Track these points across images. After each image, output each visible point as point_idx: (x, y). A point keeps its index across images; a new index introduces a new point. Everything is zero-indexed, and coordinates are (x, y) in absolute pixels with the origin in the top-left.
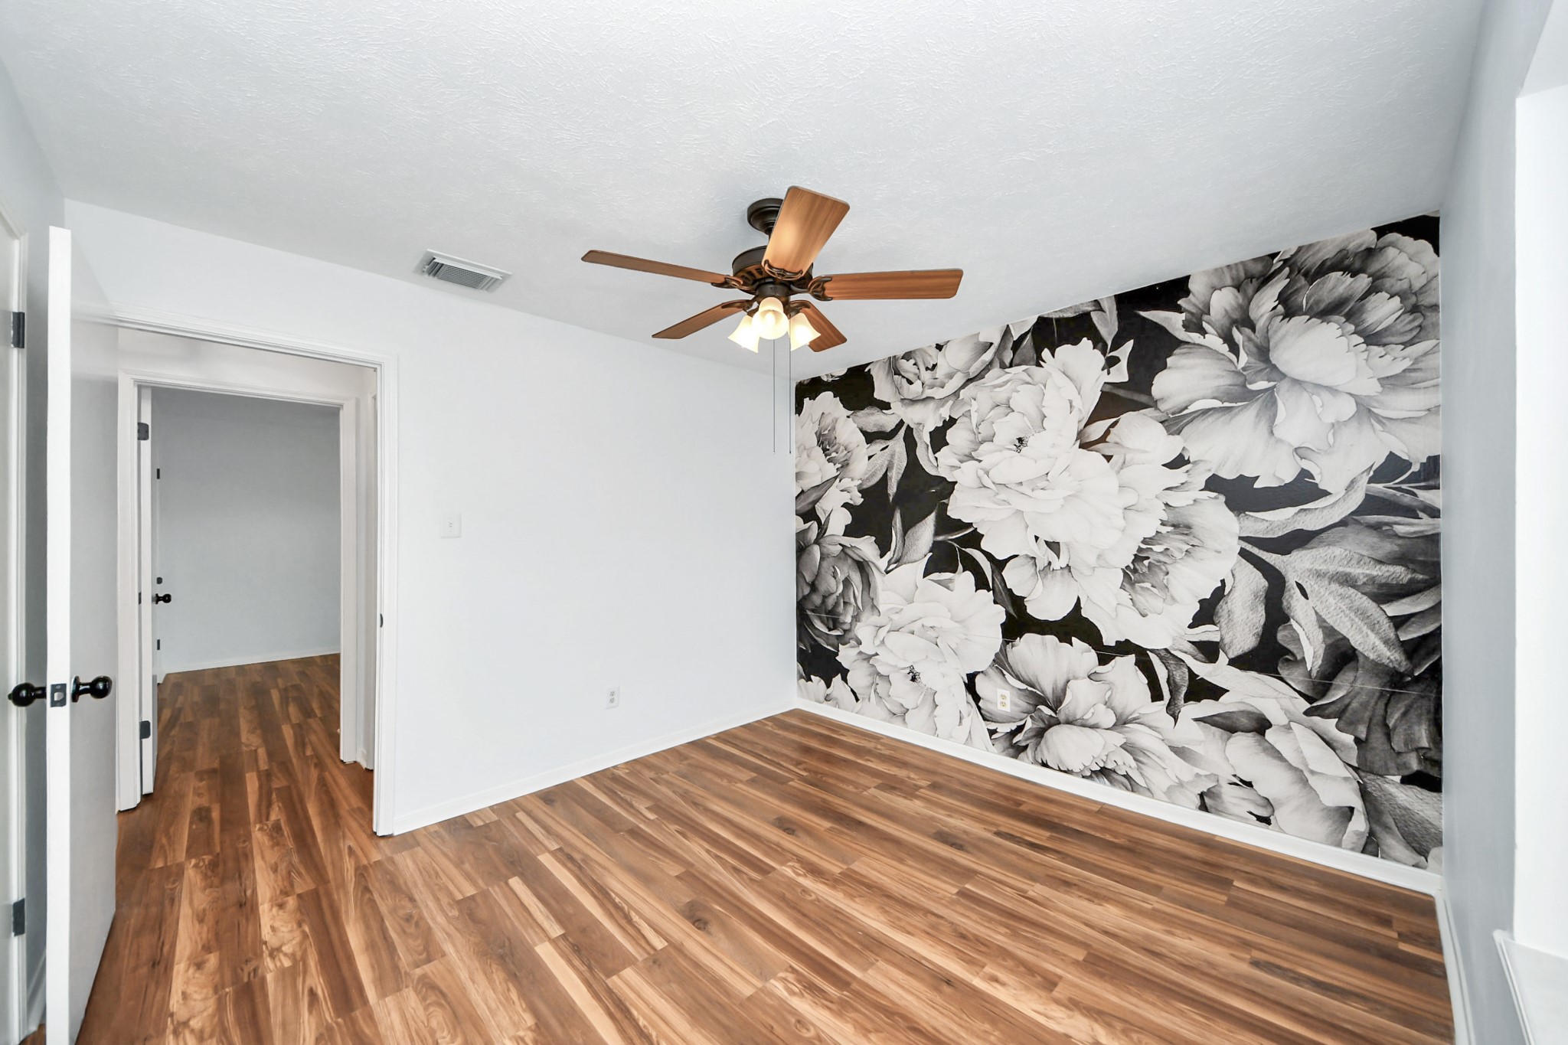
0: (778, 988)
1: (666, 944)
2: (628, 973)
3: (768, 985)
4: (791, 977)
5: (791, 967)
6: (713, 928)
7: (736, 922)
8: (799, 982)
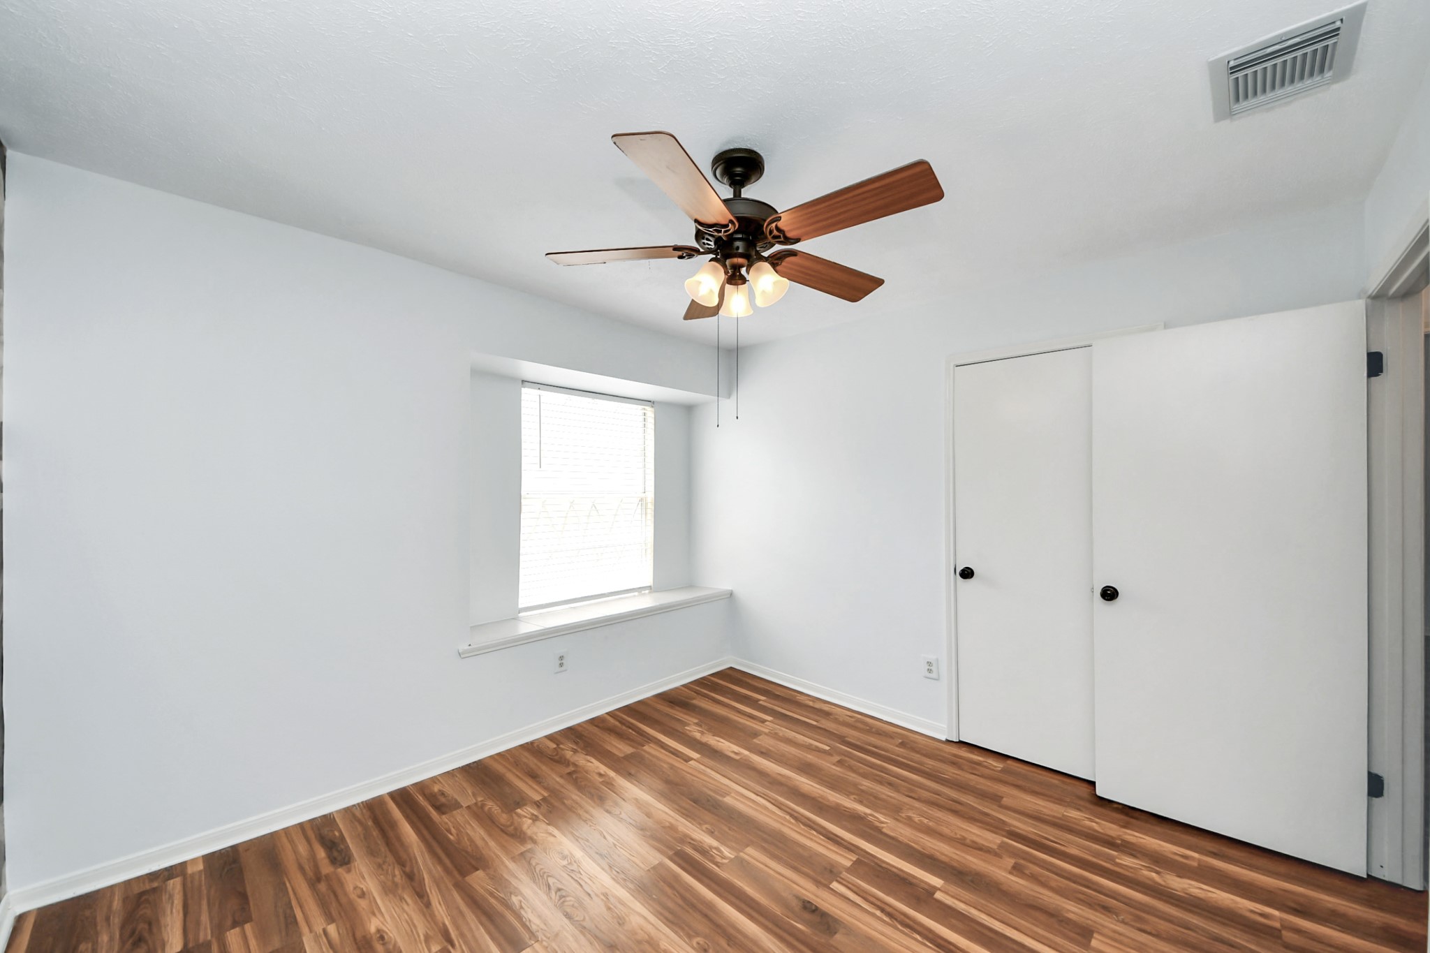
0: (727, 852)
1: (831, 886)
2: (848, 864)
3: (736, 854)
4: (719, 859)
5: (718, 867)
6: (795, 903)
7: (777, 910)
8: (712, 856)
